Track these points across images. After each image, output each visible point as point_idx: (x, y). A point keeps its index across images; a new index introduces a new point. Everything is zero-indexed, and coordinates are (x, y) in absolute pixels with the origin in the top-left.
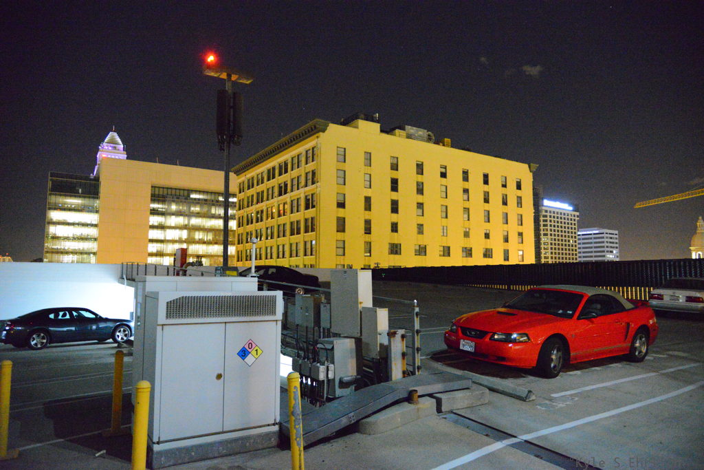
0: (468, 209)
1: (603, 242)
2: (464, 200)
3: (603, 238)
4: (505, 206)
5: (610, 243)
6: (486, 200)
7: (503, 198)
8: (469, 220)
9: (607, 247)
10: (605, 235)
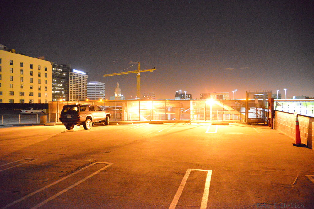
0: (23, 78)
1: (99, 87)
2: (21, 74)
3: (99, 85)
4: (39, 77)
5: (102, 87)
6: (31, 74)
7: (39, 74)
8: (23, 82)
9: (101, 89)
10: (100, 85)
